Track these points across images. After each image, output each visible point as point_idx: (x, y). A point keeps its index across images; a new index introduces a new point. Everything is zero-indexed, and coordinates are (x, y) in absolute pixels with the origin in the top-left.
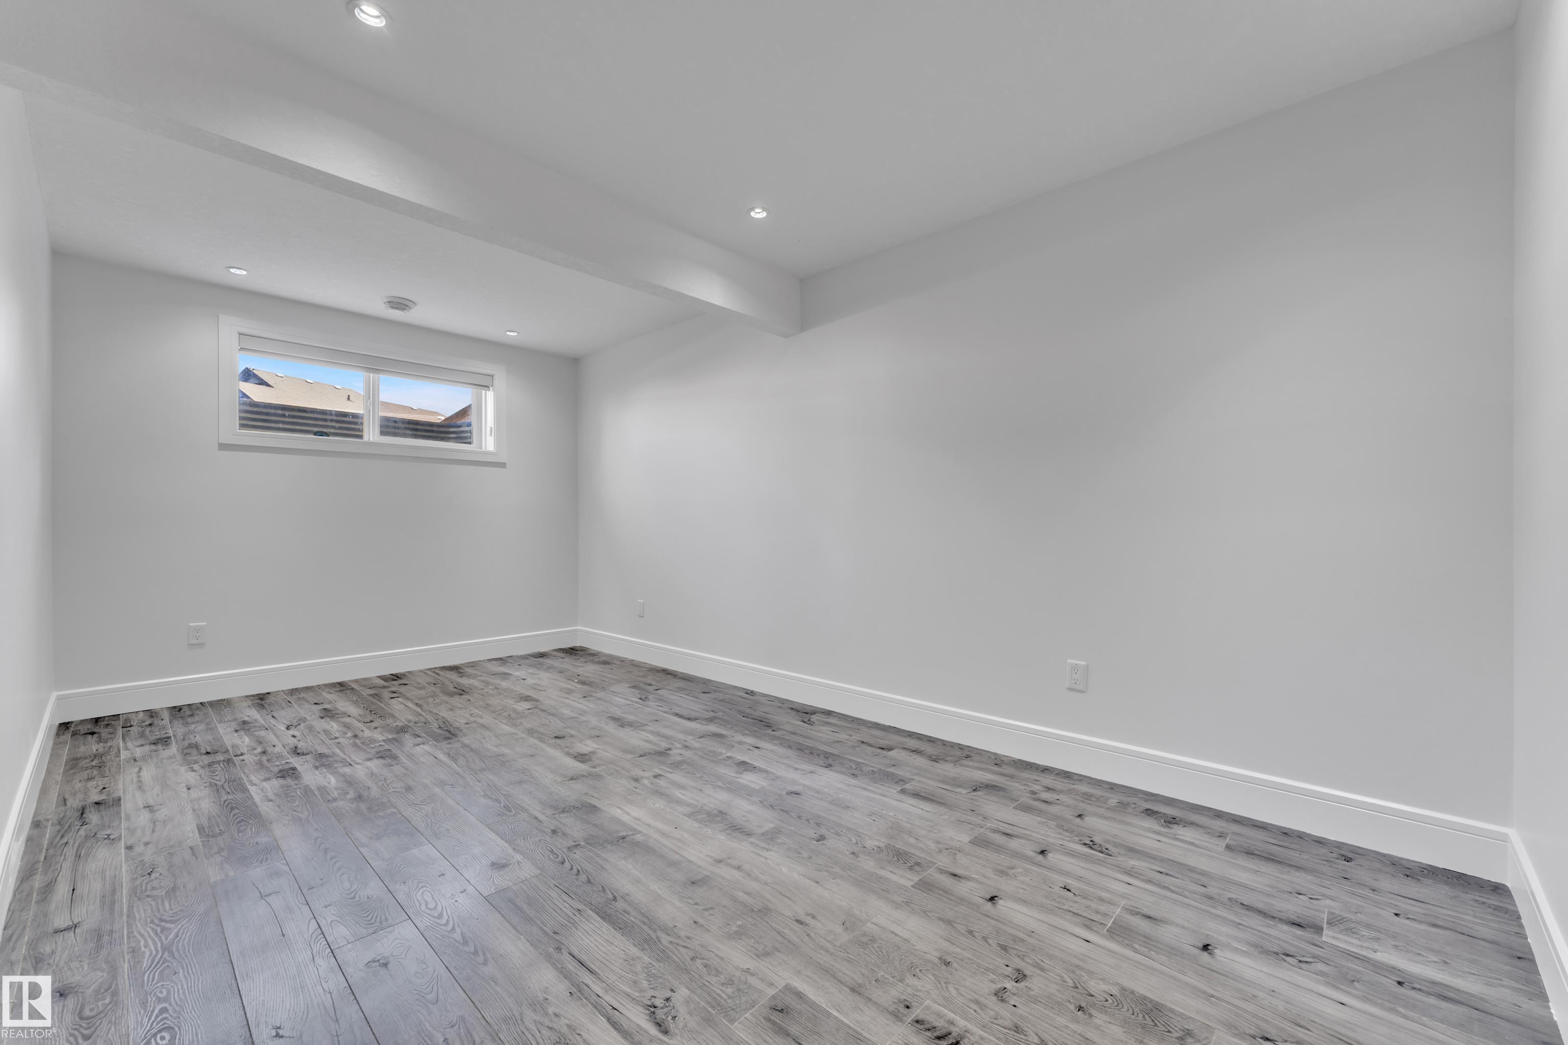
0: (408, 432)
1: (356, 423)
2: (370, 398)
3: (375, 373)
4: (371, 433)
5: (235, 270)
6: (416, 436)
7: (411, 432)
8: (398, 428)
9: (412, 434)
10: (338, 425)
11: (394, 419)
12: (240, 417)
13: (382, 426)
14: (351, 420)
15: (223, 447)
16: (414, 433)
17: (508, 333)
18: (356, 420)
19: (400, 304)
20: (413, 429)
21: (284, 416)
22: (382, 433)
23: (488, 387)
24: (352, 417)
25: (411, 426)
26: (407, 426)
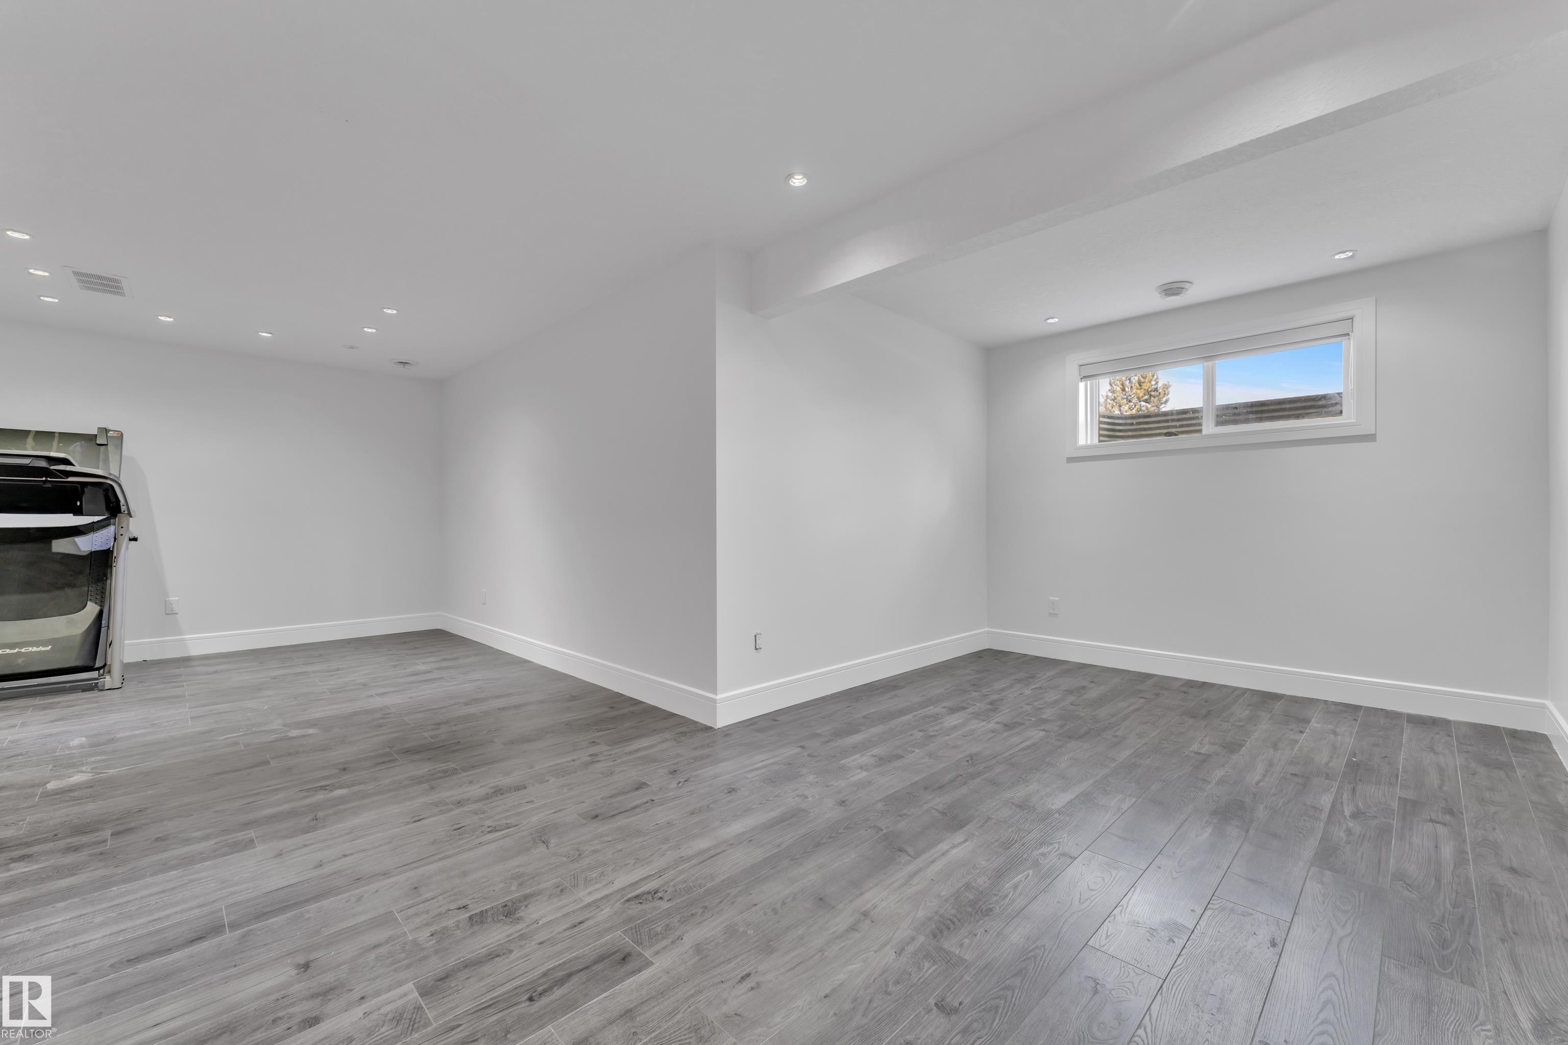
0: (1251, 416)
5: (1050, 320)
6: (1260, 420)
7: (1254, 416)
8: (1239, 414)
9: (1257, 418)
10: (1178, 424)
11: (1234, 406)
14: (1191, 415)
16: (1259, 415)
17: (1337, 257)
18: (1196, 415)
19: (1172, 289)
20: (1256, 412)
22: (1218, 423)
23: (1348, 335)
24: (1193, 413)
25: (1255, 409)
26: (1249, 410)
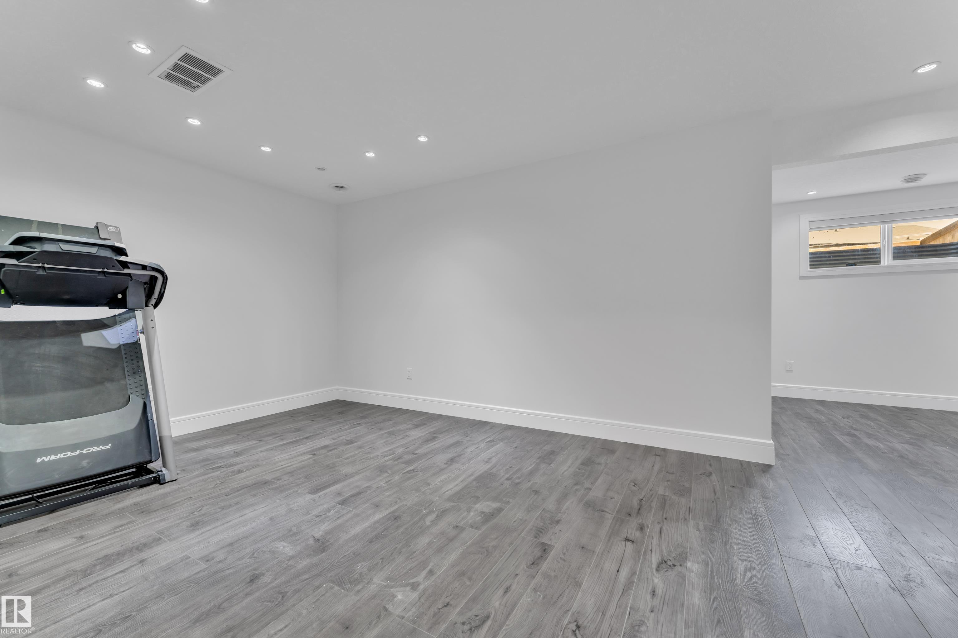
1: (876, 254)
2: (885, 238)
3: (883, 224)
4: (887, 259)
12: (810, 261)
13: (894, 253)
15: (802, 278)
21: (830, 257)
